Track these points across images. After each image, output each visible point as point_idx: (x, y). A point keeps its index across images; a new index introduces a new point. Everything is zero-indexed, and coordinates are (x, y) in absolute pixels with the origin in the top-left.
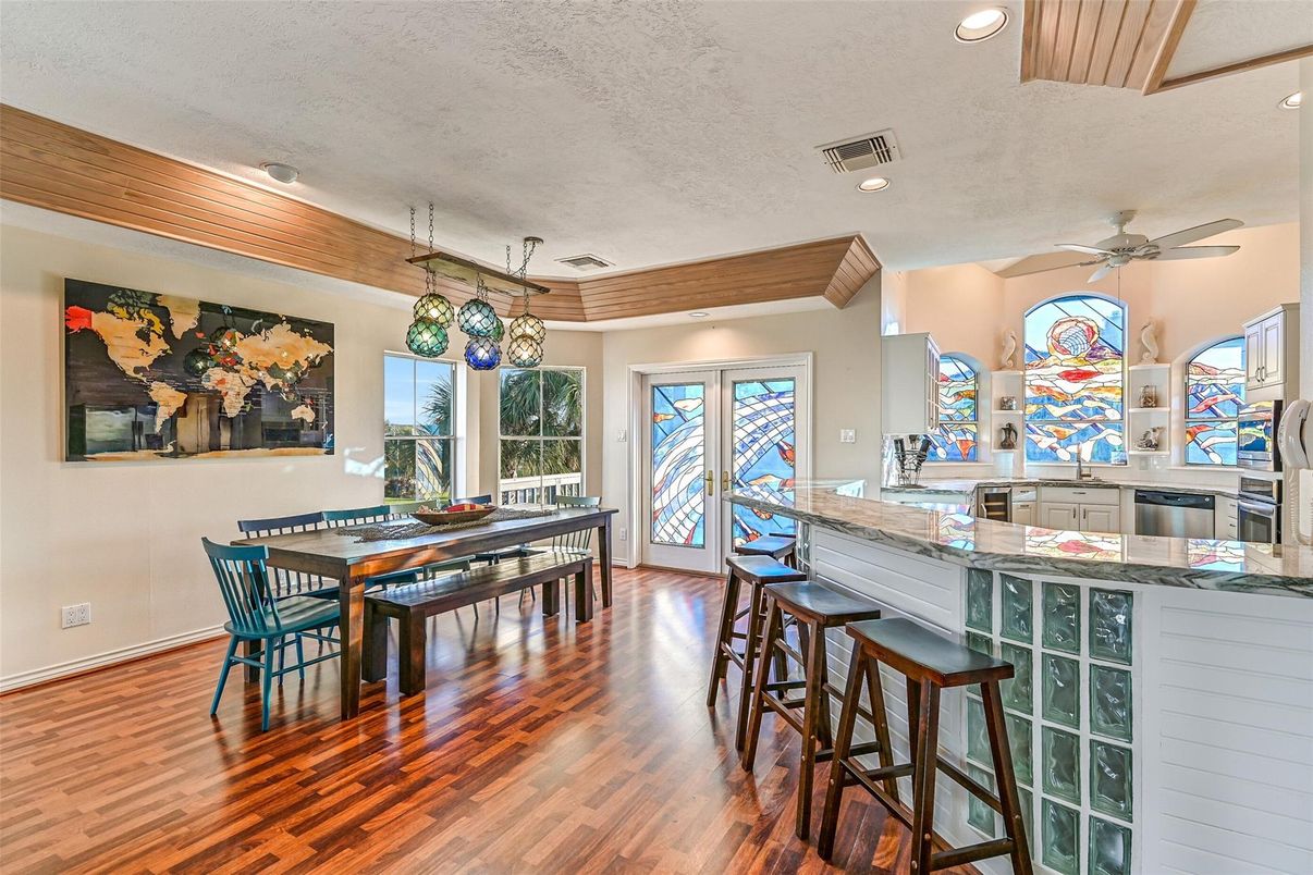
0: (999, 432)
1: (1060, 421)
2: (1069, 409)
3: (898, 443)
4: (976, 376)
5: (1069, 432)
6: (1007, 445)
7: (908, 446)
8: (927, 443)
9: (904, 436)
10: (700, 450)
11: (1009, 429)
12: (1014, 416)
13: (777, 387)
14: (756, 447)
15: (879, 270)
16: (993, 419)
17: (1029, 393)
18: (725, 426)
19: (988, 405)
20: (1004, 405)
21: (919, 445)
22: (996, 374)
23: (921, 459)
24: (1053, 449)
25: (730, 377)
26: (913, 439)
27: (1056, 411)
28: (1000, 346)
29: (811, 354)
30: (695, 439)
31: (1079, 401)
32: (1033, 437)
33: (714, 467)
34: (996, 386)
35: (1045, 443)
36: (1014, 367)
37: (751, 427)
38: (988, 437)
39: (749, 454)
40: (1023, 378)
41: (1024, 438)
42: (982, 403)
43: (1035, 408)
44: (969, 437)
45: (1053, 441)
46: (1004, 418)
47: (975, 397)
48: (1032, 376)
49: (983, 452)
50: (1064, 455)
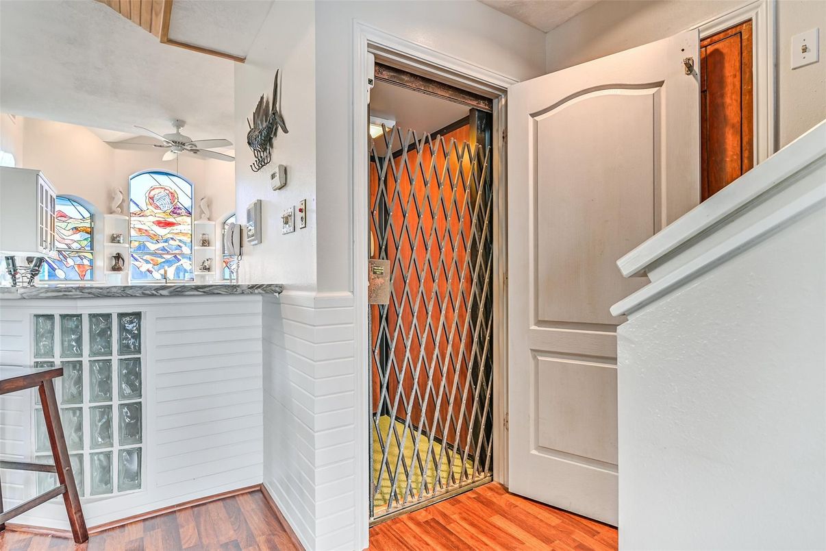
0: (111, 259)
1: (154, 254)
2: (161, 245)
3: (10, 260)
4: (92, 217)
5: (160, 260)
6: (116, 269)
7: (20, 264)
9: (17, 255)
11: (118, 257)
12: (123, 248)
16: (105, 251)
17: (133, 233)
19: (101, 239)
20: (114, 239)
21: (32, 263)
22: (108, 217)
24: (150, 272)
27: (152, 247)
28: (111, 197)
31: (166, 241)
32: (136, 263)
34: (107, 226)
35: (144, 267)
36: (122, 213)
38: (102, 262)
40: (129, 222)
41: (129, 264)
42: (97, 237)
43: (137, 244)
44: (86, 262)
45: (150, 266)
46: (113, 249)
47: (91, 232)
48: (135, 221)
49: (97, 274)
50: (157, 275)
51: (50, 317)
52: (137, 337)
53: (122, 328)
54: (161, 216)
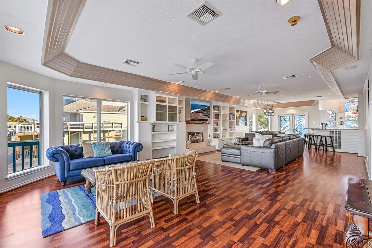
0: (340, 122)
1: (352, 120)
2: (354, 118)
3: (322, 124)
4: (336, 114)
5: (353, 122)
6: (341, 124)
7: (323, 124)
8: (326, 124)
9: (323, 123)
10: (289, 125)
11: (342, 122)
12: (343, 120)
13: (302, 117)
14: (299, 125)
15: (319, 101)
16: (339, 121)
17: (346, 116)
18: (293, 122)
19: (338, 118)
20: (341, 118)
21: (325, 124)
22: (339, 113)
23: (326, 126)
24: (351, 125)
25: (294, 115)
26: (324, 123)
27: (351, 119)
28: (340, 109)
29: (308, 113)
30: (288, 123)
31: (355, 117)
32: (347, 123)
33: (291, 127)
34: (339, 115)
35: (349, 124)
36: (343, 112)
37: (298, 122)
38: (338, 123)
39: (297, 126)
40: (345, 114)
41: (345, 123)
42: (337, 118)
43: (347, 118)
44: (334, 123)
45: (351, 124)
46: (341, 120)
47: (335, 117)
48: (346, 113)
49: (337, 126)
50: (353, 126)
51: (331, 132)
52: (340, 134)
53: (338, 133)
54: (354, 112)
